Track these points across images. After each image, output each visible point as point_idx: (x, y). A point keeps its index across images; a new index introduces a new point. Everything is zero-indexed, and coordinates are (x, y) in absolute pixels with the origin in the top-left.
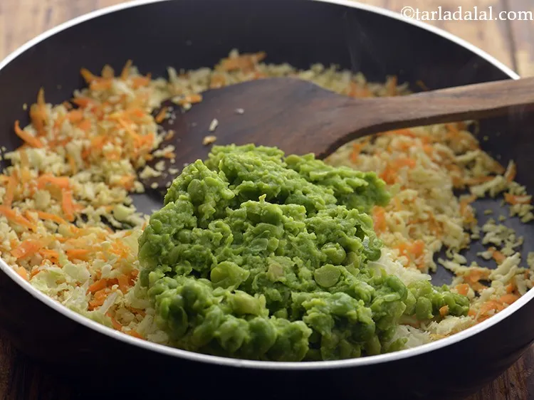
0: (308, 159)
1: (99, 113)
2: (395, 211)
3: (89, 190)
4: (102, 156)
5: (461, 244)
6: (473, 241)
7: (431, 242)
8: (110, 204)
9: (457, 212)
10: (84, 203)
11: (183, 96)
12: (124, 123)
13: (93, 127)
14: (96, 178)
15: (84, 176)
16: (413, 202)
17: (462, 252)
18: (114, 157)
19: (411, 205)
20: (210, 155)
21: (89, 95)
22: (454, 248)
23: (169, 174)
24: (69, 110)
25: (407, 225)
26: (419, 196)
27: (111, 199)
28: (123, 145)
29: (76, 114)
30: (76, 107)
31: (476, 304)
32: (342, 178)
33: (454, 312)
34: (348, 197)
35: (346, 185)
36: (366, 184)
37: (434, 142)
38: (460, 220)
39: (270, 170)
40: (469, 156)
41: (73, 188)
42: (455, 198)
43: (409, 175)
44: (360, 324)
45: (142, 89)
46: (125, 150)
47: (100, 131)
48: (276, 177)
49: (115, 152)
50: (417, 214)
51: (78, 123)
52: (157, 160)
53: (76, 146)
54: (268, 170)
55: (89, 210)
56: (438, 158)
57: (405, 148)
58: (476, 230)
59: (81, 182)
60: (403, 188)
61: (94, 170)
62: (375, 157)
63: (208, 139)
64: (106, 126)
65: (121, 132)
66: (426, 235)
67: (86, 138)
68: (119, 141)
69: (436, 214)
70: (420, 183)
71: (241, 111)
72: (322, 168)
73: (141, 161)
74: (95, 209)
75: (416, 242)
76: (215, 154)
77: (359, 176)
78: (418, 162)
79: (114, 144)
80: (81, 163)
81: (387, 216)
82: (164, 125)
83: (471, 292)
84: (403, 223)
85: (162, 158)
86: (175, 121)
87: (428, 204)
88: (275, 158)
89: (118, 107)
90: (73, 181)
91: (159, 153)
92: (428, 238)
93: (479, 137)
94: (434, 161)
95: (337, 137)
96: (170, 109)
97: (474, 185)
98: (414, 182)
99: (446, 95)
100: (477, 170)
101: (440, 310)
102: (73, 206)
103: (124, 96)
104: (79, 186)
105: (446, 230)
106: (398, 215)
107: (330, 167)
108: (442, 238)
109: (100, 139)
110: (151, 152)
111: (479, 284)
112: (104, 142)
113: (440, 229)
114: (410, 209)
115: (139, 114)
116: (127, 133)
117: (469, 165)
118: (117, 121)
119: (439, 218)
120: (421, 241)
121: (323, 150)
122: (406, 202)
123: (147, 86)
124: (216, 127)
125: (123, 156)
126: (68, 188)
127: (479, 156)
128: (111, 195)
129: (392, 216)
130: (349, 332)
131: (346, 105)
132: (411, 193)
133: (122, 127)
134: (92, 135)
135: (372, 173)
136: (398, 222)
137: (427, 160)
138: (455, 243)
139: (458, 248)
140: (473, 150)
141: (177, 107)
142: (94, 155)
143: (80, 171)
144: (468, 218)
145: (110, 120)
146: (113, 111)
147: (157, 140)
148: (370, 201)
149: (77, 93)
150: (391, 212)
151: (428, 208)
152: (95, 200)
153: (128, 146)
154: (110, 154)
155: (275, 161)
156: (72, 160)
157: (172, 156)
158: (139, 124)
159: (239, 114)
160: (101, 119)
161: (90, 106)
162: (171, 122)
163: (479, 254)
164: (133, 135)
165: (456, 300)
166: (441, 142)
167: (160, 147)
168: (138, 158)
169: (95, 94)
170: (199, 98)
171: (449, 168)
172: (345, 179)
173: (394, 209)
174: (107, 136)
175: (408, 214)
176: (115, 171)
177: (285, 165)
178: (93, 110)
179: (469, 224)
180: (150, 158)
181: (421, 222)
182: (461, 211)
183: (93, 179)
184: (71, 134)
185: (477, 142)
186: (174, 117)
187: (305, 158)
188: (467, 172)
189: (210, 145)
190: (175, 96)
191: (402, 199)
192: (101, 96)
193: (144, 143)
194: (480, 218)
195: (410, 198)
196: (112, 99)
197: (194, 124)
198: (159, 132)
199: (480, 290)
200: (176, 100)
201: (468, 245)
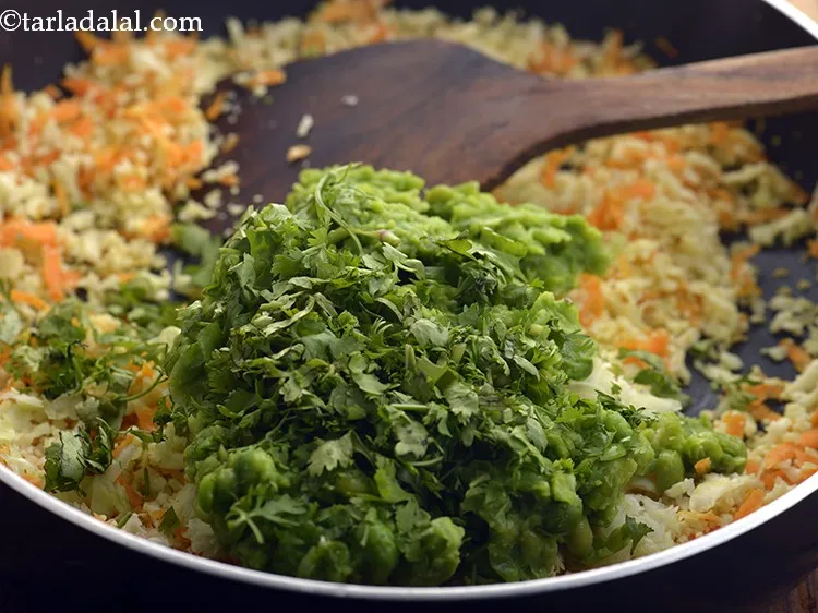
0: (467, 193)
1: (107, 105)
2: (617, 279)
3: (90, 246)
4: (112, 183)
5: (733, 335)
6: (754, 327)
7: (682, 332)
8: (126, 270)
9: (727, 278)
10: (83, 268)
11: (251, 72)
12: (150, 124)
13: (98, 131)
14: (104, 222)
15: (81, 219)
16: (649, 261)
17: (735, 348)
18: (133, 185)
19: (647, 267)
20: (297, 187)
21: (91, 72)
22: (722, 341)
23: (228, 213)
24: (57, 100)
25: (640, 302)
26: (661, 250)
27: (128, 262)
28: (149, 164)
29: (69, 108)
30: (67, 94)
31: (760, 448)
32: (527, 228)
33: (721, 468)
34: (536, 260)
35: (532, 241)
36: (568, 237)
37: (687, 149)
38: (731, 292)
39: (398, 221)
40: (747, 173)
41: (63, 243)
42: (722, 249)
43: (643, 213)
44: (555, 503)
45: (183, 61)
46: (152, 171)
47: (110, 138)
48: (408, 233)
49: (136, 177)
50: (657, 281)
51: (72, 124)
52: (208, 188)
53: (67, 166)
54: (394, 219)
55: (90, 281)
56: (694, 178)
57: (636, 162)
58: (759, 307)
59: (77, 232)
60: (634, 236)
61: (99, 207)
62: (585, 180)
63: (296, 152)
64: (120, 129)
65: (146, 140)
66: (673, 318)
67: (85, 151)
68: (141, 156)
69: (690, 280)
70: (662, 227)
71: (351, 100)
72: (490, 212)
73: (181, 191)
74: (102, 277)
75: (655, 334)
76: (306, 186)
77: (555, 225)
78: (659, 188)
79: (133, 161)
80: (76, 195)
81: (606, 289)
82: (220, 125)
83: (750, 426)
84: (632, 301)
85: (216, 185)
86: (240, 117)
87: (675, 264)
88: (407, 196)
89: (141, 94)
90: (63, 231)
91: (211, 176)
92: (674, 325)
93: (764, 138)
94: (687, 185)
95: (518, 149)
96: (231, 95)
97: (755, 224)
98: (653, 225)
99: (706, 74)
100: (762, 198)
101: (696, 466)
102: (63, 277)
103: (151, 76)
104: (72, 239)
105: (707, 309)
106: (624, 286)
107: (506, 207)
108: (700, 323)
109: (108, 153)
110: (198, 175)
111: (764, 409)
112: (116, 158)
113: (696, 307)
114: (646, 274)
115: (177, 107)
116: (155, 143)
117: (747, 189)
118: (137, 120)
119: (696, 287)
120: (663, 332)
121: (494, 172)
122: (639, 262)
123: (191, 53)
124: (311, 131)
125: (150, 182)
126: (53, 244)
127: (764, 173)
128: (130, 254)
129: (613, 287)
130: (537, 518)
131: (533, 91)
132: (646, 246)
133: (147, 131)
134: (95, 145)
135: (578, 218)
136: (624, 299)
137: (675, 184)
138: (723, 333)
139: (729, 341)
140: (754, 163)
141: (243, 93)
142: (100, 181)
143: (75, 209)
144: (744, 287)
145: (127, 118)
146: (132, 102)
147: (207, 152)
148: (575, 266)
149: (70, 70)
150: (611, 282)
151: (676, 271)
152: (101, 264)
153: (158, 164)
154: (128, 179)
155: (406, 203)
156: (61, 191)
157: (234, 181)
158: (175, 123)
159: (348, 107)
160: (111, 115)
161: (92, 92)
162: (232, 120)
163: (764, 351)
164: (166, 144)
165: (723, 447)
166: (699, 149)
167: (215, 164)
168: (175, 184)
169: (101, 71)
170: (279, 77)
171: (713, 197)
172: (532, 231)
173: (616, 276)
174: (122, 148)
175: (641, 283)
176: (136, 209)
177: (425, 206)
178: (98, 100)
179: (747, 297)
180: (196, 184)
181: (664, 295)
182: (734, 273)
183: (98, 224)
184: (59, 145)
185: (759, 148)
186: (237, 108)
187: (462, 192)
188: (743, 201)
189: (298, 164)
190: (239, 71)
191: (632, 257)
192: (112, 73)
193: (185, 159)
194: (767, 285)
195: (645, 255)
196: (131, 80)
197: (273, 124)
198: (212, 137)
199: (765, 421)
200: (242, 79)
201: (745, 334)
